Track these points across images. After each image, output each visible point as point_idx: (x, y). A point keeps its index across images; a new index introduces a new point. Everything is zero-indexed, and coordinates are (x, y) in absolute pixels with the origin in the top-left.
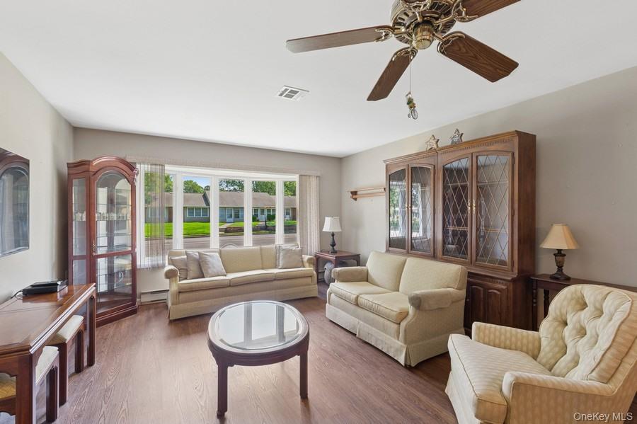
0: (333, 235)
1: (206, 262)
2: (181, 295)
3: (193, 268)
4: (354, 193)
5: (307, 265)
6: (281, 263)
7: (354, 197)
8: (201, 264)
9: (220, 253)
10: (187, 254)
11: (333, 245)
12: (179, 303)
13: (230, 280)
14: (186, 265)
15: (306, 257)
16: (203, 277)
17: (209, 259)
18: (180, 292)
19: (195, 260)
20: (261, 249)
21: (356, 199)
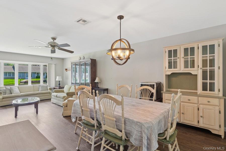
0: (59, 82)
1: (12, 90)
2: (3, 99)
3: (8, 92)
4: (66, 69)
5: (49, 90)
6: (40, 90)
7: (66, 70)
8: (11, 91)
9: (18, 87)
10: (5, 87)
11: (59, 84)
12: (3, 101)
13: (21, 95)
14: (5, 91)
15: (48, 88)
16: (12, 94)
17: (14, 89)
18: (3, 98)
19: (9, 89)
20: (33, 86)
21: (67, 71)
